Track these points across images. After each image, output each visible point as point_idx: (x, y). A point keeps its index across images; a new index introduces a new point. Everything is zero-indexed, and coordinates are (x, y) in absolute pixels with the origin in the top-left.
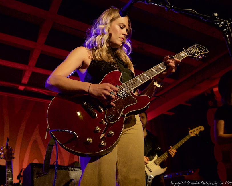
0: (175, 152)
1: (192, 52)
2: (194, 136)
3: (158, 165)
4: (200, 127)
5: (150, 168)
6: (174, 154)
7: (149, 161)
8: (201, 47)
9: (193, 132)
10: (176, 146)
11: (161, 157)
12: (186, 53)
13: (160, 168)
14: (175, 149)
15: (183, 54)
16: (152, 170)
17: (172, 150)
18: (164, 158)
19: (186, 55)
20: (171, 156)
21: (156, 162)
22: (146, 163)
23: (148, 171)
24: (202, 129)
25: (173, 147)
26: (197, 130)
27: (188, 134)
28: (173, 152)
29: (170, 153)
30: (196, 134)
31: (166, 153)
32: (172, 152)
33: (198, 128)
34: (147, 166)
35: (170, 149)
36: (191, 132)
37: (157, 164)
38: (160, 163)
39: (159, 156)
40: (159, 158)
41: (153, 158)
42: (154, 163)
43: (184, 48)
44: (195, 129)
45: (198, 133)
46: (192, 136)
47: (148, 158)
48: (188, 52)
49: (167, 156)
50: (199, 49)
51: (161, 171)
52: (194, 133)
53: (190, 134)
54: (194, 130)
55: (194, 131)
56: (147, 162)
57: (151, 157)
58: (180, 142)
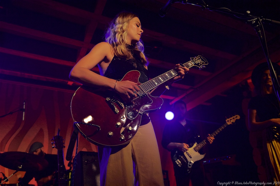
0: (213, 139)
1: (197, 62)
2: (230, 124)
3: (197, 152)
4: (236, 116)
5: (190, 154)
6: (212, 141)
7: (189, 148)
8: (203, 58)
9: (229, 121)
10: (214, 134)
11: (200, 144)
12: (193, 63)
13: (200, 154)
14: (213, 136)
15: (191, 64)
16: (192, 156)
17: (210, 138)
18: (203, 145)
19: (193, 65)
20: (210, 143)
21: (196, 149)
22: (187, 150)
23: (189, 157)
24: (239, 117)
25: (211, 135)
26: (234, 118)
27: (226, 122)
28: (212, 140)
29: (208, 140)
30: (233, 123)
31: (204, 141)
32: (210, 139)
33: (234, 117)
34: (187, 153)
35: (209, 137)
36: (228, 121)
37: (196, 150)
38: (199, 149)
39: (198, 143)
40: (199, 145)
41: (193, 145)
42: (194, 150)
43: (191, 58)
44: (232, 118)
45: (234, 122)
46: (229, 124)
47: (188, 145)
48: (194, 62)
49: (205, 143)
50: (202, 60)
51: (201, 157)
52: (231, 122)
53: (227, 122)
54: (230, 118)
55: (231, 120)
56: (187, 148)
57: (191, 144)
58: (217, 130)
